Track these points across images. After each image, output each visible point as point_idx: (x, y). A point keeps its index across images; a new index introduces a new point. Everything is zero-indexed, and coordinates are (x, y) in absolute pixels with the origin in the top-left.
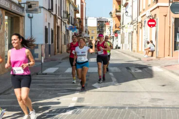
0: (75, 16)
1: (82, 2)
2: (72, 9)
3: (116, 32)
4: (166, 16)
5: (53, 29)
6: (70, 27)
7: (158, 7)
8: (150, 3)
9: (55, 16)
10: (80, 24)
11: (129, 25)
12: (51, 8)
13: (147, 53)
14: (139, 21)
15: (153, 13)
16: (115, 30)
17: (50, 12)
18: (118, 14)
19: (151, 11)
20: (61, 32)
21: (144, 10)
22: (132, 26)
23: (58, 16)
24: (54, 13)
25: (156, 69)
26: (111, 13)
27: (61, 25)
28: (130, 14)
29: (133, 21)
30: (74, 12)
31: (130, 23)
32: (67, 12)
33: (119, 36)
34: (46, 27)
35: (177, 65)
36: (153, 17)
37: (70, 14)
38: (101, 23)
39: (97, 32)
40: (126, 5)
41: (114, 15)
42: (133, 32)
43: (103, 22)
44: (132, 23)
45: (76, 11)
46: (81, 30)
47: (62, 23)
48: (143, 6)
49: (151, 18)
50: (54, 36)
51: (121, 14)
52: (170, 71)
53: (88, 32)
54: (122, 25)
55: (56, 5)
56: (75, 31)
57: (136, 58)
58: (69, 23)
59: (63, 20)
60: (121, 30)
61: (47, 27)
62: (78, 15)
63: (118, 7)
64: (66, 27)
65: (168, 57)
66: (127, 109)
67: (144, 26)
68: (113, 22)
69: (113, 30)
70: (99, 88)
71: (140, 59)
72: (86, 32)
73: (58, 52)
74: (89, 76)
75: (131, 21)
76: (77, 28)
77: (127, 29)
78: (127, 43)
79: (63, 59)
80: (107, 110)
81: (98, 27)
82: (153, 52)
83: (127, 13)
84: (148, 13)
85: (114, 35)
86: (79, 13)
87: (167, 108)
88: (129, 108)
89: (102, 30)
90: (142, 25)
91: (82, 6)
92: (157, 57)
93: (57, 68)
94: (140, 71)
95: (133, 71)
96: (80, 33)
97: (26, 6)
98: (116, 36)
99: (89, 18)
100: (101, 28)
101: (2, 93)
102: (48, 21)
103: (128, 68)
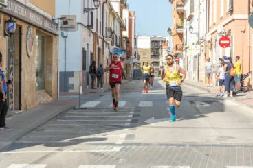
0: (121, 34)
1: (130, 15)
2: (117, 25)
3: (176, 56)
4: (244, 32)
5: (93, 52)
6: (114, 48)
7: (234, 20)
8: (222, 15)
9: (95, 34)
10: (127, 45)
11: (195, 45)
12: (90, 24)
14: (208, 39)
15: (227, 29)
16: (175, 52)
17: (89, 29)
18: (179, 30)
19: (224, 26)
20: (103, 56)
21: (214, 24)
22: (198, 46)
23: (99, 34)
24: (94, 30)
26: (169, 30)
27: (103, 46)
28: (195, 30)
29: (199, 39)
30: (119, 30)
31: (195, 43)
32: (111, 28)
33: (181, 61)
34: (84, 48)
36: (227, 34)
37: (114, 32)
38: (156, 44)
39: (150, 57)
40: (190, 18)
41: (174, 32)
42: (199, 55)
43: (159, 41)
44: (198, 43)
45: (122, 27)
46: (129, 53)
47: (105, 43)
48: (214, 18)
49: (224, 35)
51: (184, 30)
53: (139, 56)
54: (185, 46)
55: (97, 20)
56: (121, 55)
57: (203, 89)
58: (112, 43)
59: (105, 39)
60: (184, 53)
61: (86, 49)
62: (125, 34)
63: (179, 21)
64: (109, 49)
66: (187, 146)
67: (215, 47)
68: (172, 42)
69: (172, 52)
71: (209, 91)
72: (135, 55)
74: (140, 111)
75: (195, 39)
76: (124, 51)
77: (192, 51)
78: (192, 69)
79: (105, 92)
81: (152, 49)
83: (191, 29)
84: (220, 29)
86: (126, 30)
89: (157, 53)
90: (212, 45)
91: (130, 20)
93: (99, 102)
94: (208, 105)
95: (198, 106)
96: (128, 57)
97: (60, 22)
98: (176, 61)
99: (140, 37)
100: (155, 51)
101: (33, 130)
102: (87, 42)
103: (191, 102)
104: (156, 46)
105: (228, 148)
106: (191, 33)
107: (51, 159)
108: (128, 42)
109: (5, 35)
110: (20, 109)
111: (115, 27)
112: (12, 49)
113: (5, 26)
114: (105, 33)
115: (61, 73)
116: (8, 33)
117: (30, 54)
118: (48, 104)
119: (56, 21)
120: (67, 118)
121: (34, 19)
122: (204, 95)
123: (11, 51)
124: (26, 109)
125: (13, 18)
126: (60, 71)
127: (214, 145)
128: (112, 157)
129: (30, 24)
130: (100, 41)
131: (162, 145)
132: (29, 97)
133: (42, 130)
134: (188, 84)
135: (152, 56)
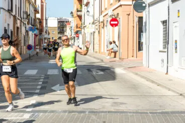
0: (35, 16)
1: (42, 2)
2: (32, 9)
3: (77, 33)
4: (129, 15)
5: (12, 30)
6: (29, 27)
7: (121, 6)
9: (15, 17)
10: (40, 25)
11: (91, 25)
12: (10, 9)
13: (109, 54)
14: (101, 21)
15: (115, 12)
16: (76, 30)
17: (10, 13)
18: (79, 13)
19: (113, 10)
20: (21, 33)
21: (106, 9)
22: (94, 26)
23: (17, 16)
24: (14, 13)
25: (118, 71)
26: (72, 13)
27: (21, 26)
28: (91, 13)
29: (94, 20)
30: (34, 12)
31: (91, 23)
32: (27, 12)
33: (81, 36)
34: (5, 28)
35: (141, 66)
36: (116, 16)
37: (29, 14)
38: (62, 23)
39: (57, 33)
40: (87, 4)
41: (75, 15)
42: (94, 32)
43: (64, 22)
44: (93, 23)
45: (36, 11)
46: (41, 31)
47: (22, 23)
48: (105, 4)
49: (114, 17)
51: (82, 14)
52: (134, 73)
53: (49, 32)
54: (83, 25)
55: (16, 5)
56: (35, 32)
57: (98, 59)
58: (28, 23)
59: (22, 20)
60: (83, 30)
61: (7, 28)
62: (38, 16)
63: (79, 7)
64: (26, 28)
65: (132, 58)
66: (87, 113)
67: (106, 26)
68: (74, 22)
69: (74, 30)
70: (59, 91)
72: (46, 32)
74: (48, 78)
75: (92, 21)
76: (37, 29)
77: (89, 29)
79: (23, 61)
80: (67, 114)
81: (59, 28)
82: (115, 53)
83: (88, 13)
84: (110, 12)
85: (75, 36)
86: (38, 13)
87: (130, 112)
88: (89, 112)
89: (63, 30)
90: (104, 25)
91: (42, 6)
92: (120, 59)
94: (102, 73)
95: (94, 73)
96: (41, 34)
98: (77, 36)
99: (49, 18)
100: (61, 29)
102: (8, 22)
103: (89, 70)
104: (62, 25)
105: (121, 114)
106: (88, 15)
108: (41, 22)
111: (31, 11)
130: (18, 22)
135: (59, 33)
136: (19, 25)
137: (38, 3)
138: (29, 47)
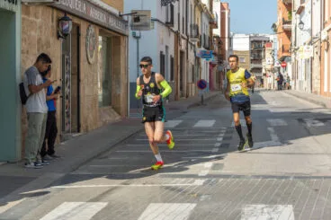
0: (211, 33)
1: (222, 8)
2: (206, 21)
3: (283, 60)
5: (173, 56)
6: (202, 52)
9: (177, 34)
10: (219, 47)
11: (306, 46)
12: (169, 21)
14: (323, 38)
16: (282, 55)
17: (169, 28)
20: (188, 62)
22: (311, 47)
23: (181, 33)
24: (175, 29)
26: (274, 26)
27: (187, 49)
28: (307, 26)
29: (313, 38)
30: (209, 26)
31: (307, 43)
32: (197, 26)
33: (289, 66)
34: (161, 52)
38: (257, 45)
39: (249, 61)
40: (301, 11)
41: (280, 30)
42: (312, 58)
43: (261, 42)
44: (311, 43)
45: (213, 24)
46: (221, 57)
47: (189, 45)
50: (175, 68)
51: (293, 27)
54: (293, 47)
55: (179, 15)
56: (211, 60)
57: (318, 103)
58: (199, 45)
59: (190, 40)
60: (293, 56)
61: (164, 53)
62: (217, 32)
63: (287, 13)
64: (195, 52)
66: (291, 179)
68: (277, 41)
69: (278, 55)
71: (324, 106)
73: (182, 96)
74: (232, 132)
75: (307, 38)
76: (215, 54)
77: (304, 53)
78: (304, 78)
79: (190, 106)
81: (252, 52)
85: (280, 65)
86: (217, 27)
89: (259, 56)
90: (328, 46)
91: (223, 15)
93: (180, 121)
94: (322, 124)
95: (309, 125)
96: (220, 63)
97: (130, 19)
98: (283, 67)
99: (236, 36)
100: (256, 54)
101: (94, 157)
102: (165, 44)
103: (301, 120)
104: (258, 47)
106: (301, 29)
107: (114, 195)
108: (220, 41)
109: (59, 37)
110: (79, 131)
111: (203, 23)
112: (68, 55)
113: (58, 26)
114: (189, 32)
115: (131, 83)
116: (61, 35)
117: (91, 61)
118: (115, 124)
119: (125, 18)
120: (139, 143)
121: (95, 15)
122: (318, 111)
123: (66, 57)
124: (87, 131)
125: (68, 16)
126: (130, 81)
127: (325, 177)
128: (193, 193)
129: (91, 22)
131: (258, 177)
132: (90, 115)
133: (105, 157)
134: (298, 97)
135: (252, 61)
136: (183, 47)
137: (217, 9)
138: (202, 85)
